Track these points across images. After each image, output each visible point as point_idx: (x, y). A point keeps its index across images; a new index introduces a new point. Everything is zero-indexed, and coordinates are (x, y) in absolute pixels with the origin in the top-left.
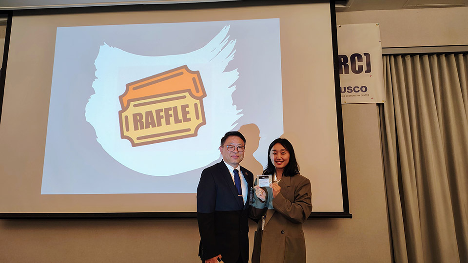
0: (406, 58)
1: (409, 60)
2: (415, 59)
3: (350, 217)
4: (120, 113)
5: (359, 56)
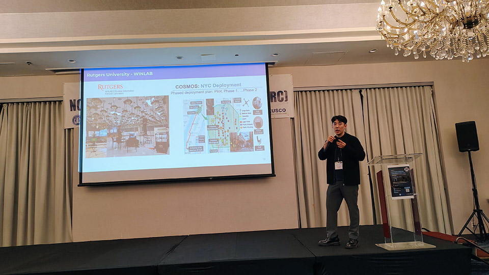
1: (308, 93)
2: (312, 93)
3: (275, 176)
5: (282, 92)
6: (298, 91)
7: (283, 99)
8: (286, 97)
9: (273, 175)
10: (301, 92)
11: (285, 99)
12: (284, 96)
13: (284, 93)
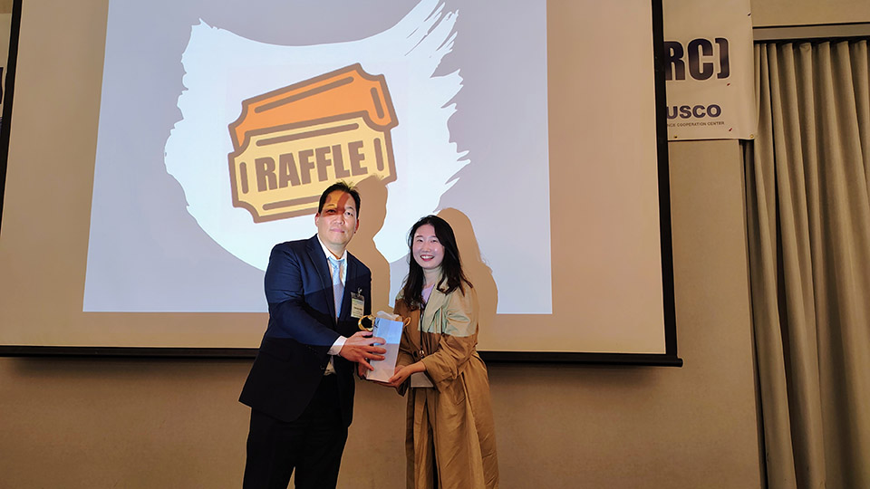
0: (802, 50)
1: (807, 53)
2: (820, 50)
3: (679, 363)
4: (231, 157)
5: (706, 45)
6: (769, 43)
7: (709, 69)
8: (724, 62)
9: (671, 358)
10: (781, 44)
11: (717, 69)
12: (715, 59)
13: (716, 47)
